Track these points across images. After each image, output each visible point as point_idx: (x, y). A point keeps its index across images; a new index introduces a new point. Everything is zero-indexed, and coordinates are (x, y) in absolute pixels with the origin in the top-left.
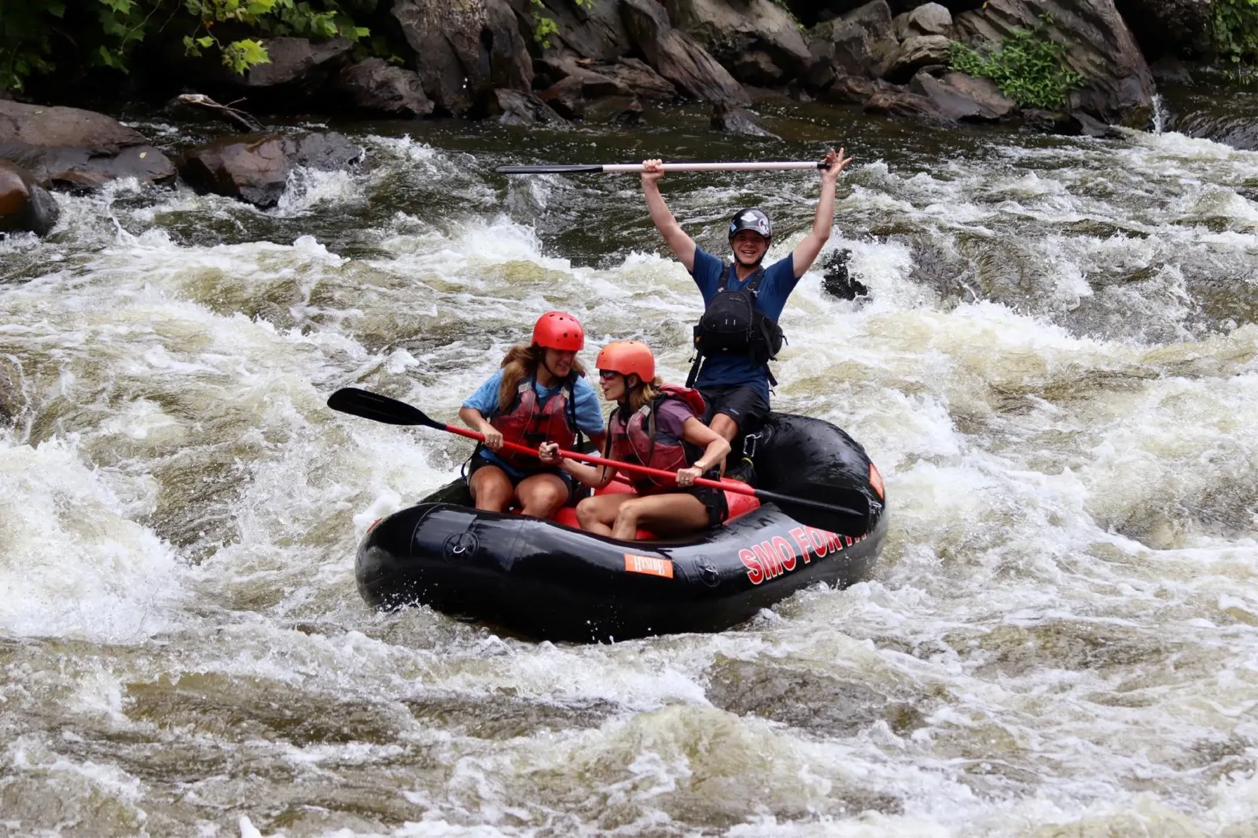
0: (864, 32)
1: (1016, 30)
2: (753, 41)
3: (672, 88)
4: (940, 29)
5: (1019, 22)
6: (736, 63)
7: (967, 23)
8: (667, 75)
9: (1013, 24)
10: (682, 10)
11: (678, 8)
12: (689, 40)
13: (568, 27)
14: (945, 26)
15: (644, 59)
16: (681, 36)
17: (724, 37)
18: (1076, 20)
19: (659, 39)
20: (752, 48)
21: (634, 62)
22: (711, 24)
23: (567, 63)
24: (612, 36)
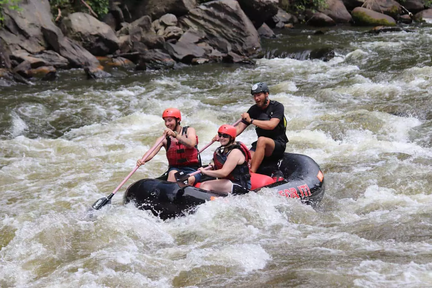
0: (141, 29)
1: (202, 22)
2: (97, 38)
3: (67, 60)
4: (172, 24)
5: (203, 18)
6: (92, 47)
7: (182, 22)
8: (64, 55)
9: (200, 20)
10: (68, 28)
11: (66, 27)
12: (71, 40)
13: (22, 40)
14: (175, 22)
15: (54, 50)
16: (68, 39)
17: (86, 37)
18: (226, 15)
19: (59, 41)
20: (97, 41)
21: (50, 52)
22: (80, 32)
23: (23, 55)
24: (40, 42)
